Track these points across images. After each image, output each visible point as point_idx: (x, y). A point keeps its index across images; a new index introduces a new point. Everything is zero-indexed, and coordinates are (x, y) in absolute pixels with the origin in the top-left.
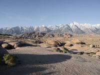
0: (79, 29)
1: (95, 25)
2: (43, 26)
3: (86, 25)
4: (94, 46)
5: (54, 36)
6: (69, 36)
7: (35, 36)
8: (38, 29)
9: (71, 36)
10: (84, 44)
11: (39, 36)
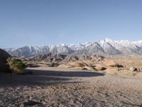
0: (114, 48)
1: (135, 42)
2: (63, 45)
3: (122, 42)
4: (136, 70)
5: (78, 59)
6: (100, 58)
7: (52, 59)
8: (55, 50)
9: (102, 58)
10: (122, 66)
11: (56, 60)
